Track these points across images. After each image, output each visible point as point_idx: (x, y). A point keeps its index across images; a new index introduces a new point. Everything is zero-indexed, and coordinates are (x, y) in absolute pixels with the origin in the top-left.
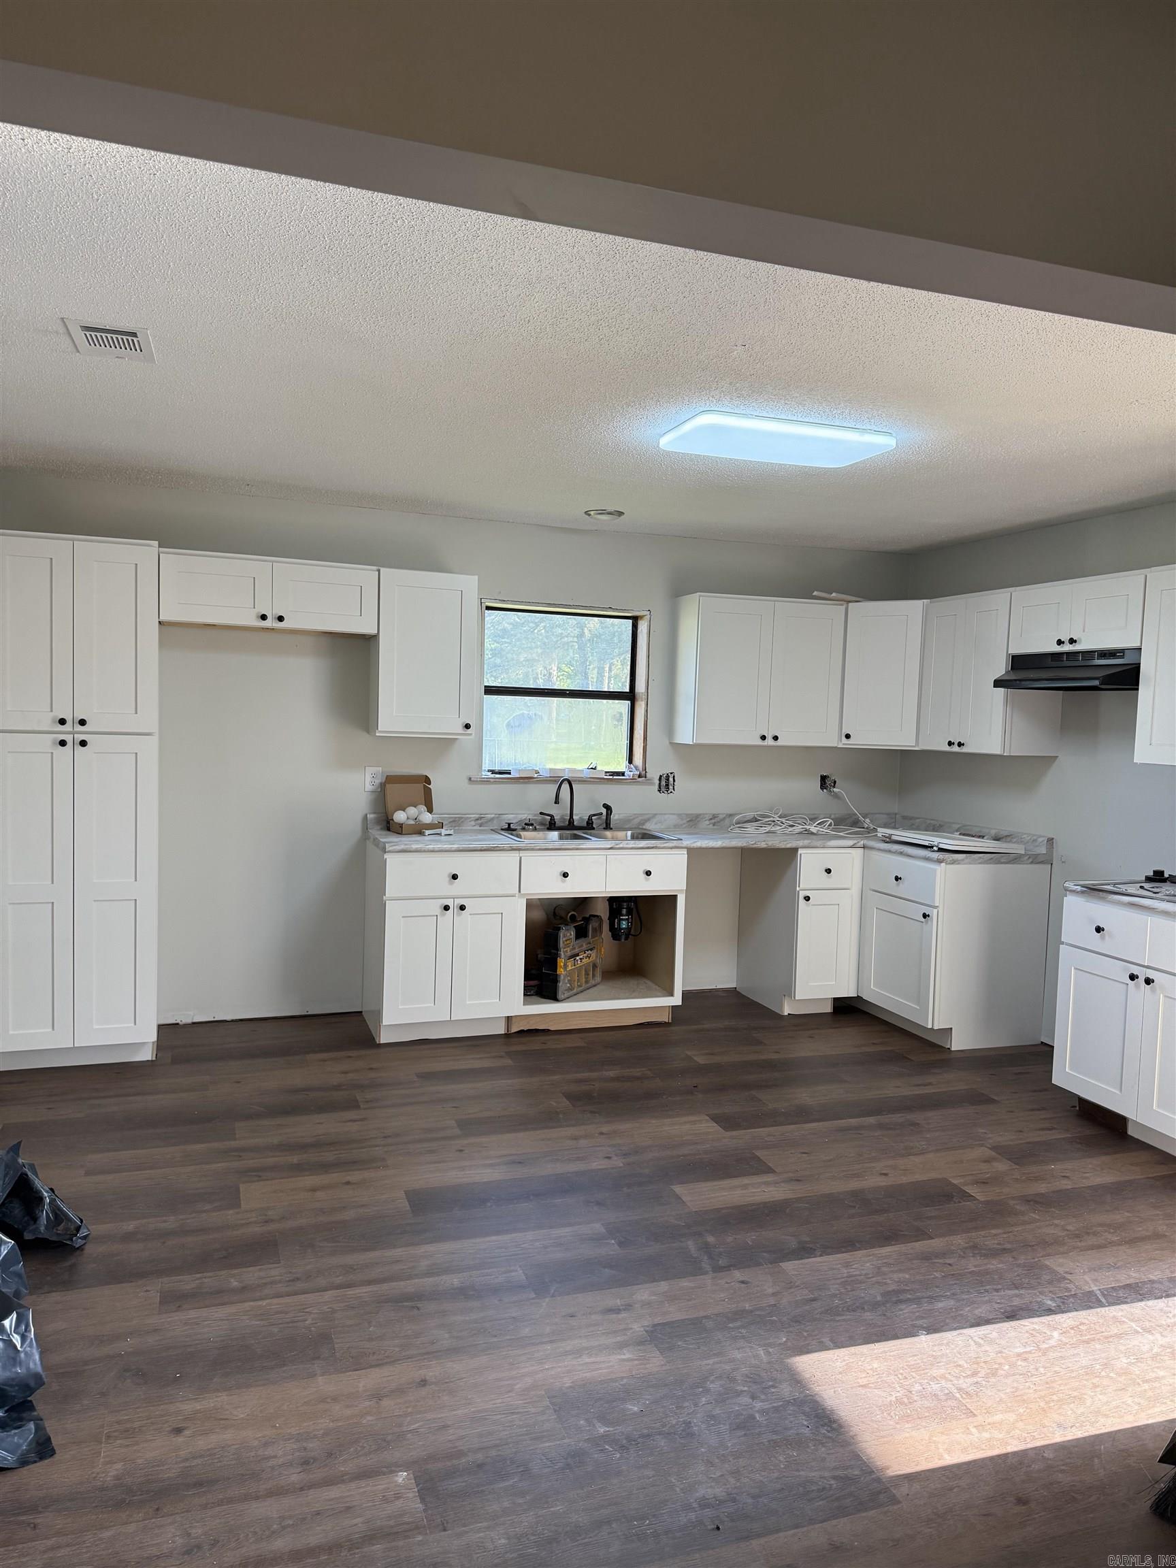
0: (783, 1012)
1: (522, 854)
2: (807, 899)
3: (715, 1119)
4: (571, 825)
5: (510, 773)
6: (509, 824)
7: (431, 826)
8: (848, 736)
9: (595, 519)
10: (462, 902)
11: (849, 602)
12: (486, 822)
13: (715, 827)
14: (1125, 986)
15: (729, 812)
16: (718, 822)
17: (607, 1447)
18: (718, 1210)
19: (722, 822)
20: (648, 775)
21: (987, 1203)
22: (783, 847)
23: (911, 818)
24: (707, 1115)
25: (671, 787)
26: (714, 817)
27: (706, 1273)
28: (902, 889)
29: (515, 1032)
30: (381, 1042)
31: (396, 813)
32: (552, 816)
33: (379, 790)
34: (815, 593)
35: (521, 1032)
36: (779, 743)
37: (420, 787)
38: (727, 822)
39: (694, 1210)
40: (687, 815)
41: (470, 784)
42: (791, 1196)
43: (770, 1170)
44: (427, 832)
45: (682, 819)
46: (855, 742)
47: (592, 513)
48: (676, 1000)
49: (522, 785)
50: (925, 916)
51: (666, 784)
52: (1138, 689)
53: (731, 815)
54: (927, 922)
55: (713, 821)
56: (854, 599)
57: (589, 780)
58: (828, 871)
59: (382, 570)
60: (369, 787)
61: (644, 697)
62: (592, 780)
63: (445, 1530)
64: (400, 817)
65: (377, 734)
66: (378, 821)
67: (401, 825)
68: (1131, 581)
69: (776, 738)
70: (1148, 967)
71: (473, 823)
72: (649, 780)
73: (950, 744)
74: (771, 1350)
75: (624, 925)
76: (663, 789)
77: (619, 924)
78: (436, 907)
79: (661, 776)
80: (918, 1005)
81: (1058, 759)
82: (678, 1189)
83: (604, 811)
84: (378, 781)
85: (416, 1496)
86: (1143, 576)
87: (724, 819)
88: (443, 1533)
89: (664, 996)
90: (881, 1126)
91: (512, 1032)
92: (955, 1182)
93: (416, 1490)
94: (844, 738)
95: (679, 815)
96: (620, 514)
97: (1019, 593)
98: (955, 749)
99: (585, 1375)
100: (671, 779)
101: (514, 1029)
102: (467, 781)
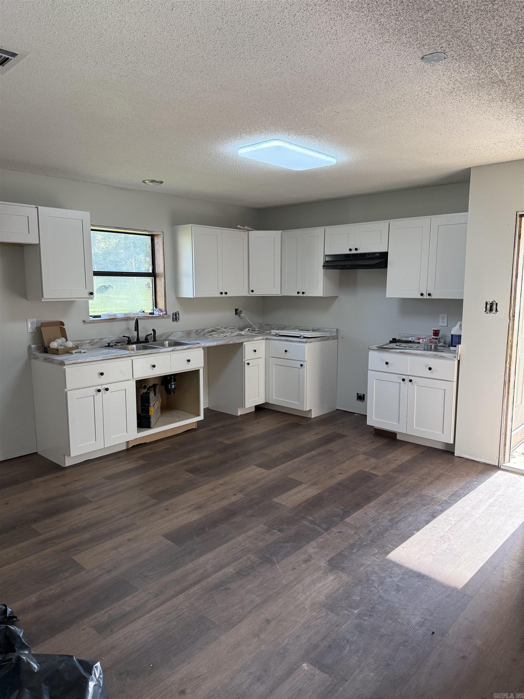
0: (238, 415)
1: (132, 358)
2: (248, 364)
3: (260, 466)
4: (138, 342)
5: (100, 317)
6: (109, 344)
7: (73, 348)
8: (252, 291)
9: (148, 185)
10: (106, 386)
11: (249, 230)
12: (94, 344)
13: (198, 336)
14: (399, 384)
15: (203, 328)
16: (199, 333)
17: (365, 618)
18: (300, 505)
19: (200, 333)
20: (168, 314)
21: (383, 476)
22: (239, 342)
23: (270, 325)
24: (255, 465)
25: (177, 319)
26: (197, 331)
27: (323, 533)
28: (287, 355)
29: (131, 447)
30: (66, 466)
31: (50, 344)
32: (129, 337)
33: (36, 331)
34: (239, 226)
35: (134, 446)
36: (227, 295)
37: (58, 328)
38: (202, 333)
39: (291, 507)
40: (186, 331)
41: (84, 324)
42: (319, 491)
43: (301, 483)
44: (74, 351)
45: (184, 334)
46: (255, 294)
47: (147, 181)
48: (201, 417)
49: (110, 323)
50: (301, 365)
51: (176, 317)
52: (387, 268)
53: (203, 330)
54: (302, 368)
55: (197, 333)
56: (253, 229)
57: (142, 317)
58: (255, 351)
59: (39, 207)
60: (30, 330)
61: (163, 275)
62: (144, 318)
63: (347, 681)
64: (54, 345)
65: (42, 300)
66: (38, 349)
67: (57, 350)
68: (382, 225)
69: (226, 293)
70: (409, 375)
71: (88, 345)
72: (169, 316)
73: (298, 293)
74: (377, 556)
75: (173, 387)
76: (174, 320)
77: (171, 387)
78: (93, 391)
79: (173, 313)
80: (298, 402)
81: (339, 297)
82: (276, 500)
83: (152, 332)
84: (35, 326)
85: (320, 672)
86: (388, 223)
87: (201, 332)
88: (347, 682)
89: (194, 417)
90: (320, 454)
91: (130, 447)
92: (366, 470)
93: (317, 669)
94: (250, 292)
95: (183, 331)
96: (162, 182)
97: (329, 229)
98: (301, 295)
99: (325, 592)
100: (177, 315)
101: (130, 446)
102: (82, 323)
